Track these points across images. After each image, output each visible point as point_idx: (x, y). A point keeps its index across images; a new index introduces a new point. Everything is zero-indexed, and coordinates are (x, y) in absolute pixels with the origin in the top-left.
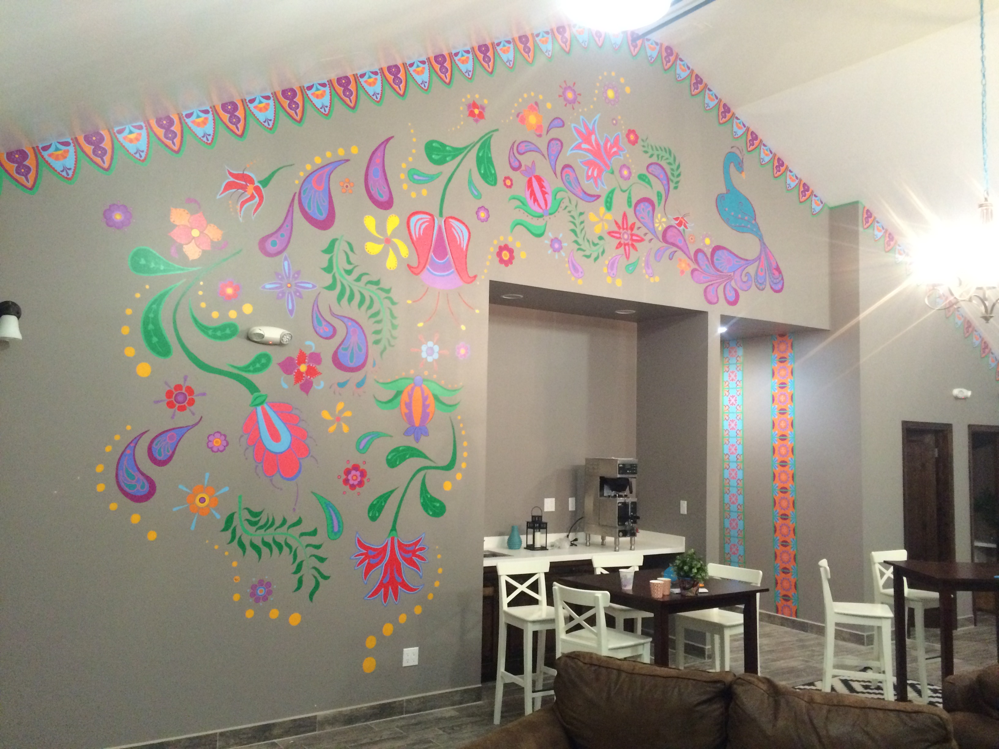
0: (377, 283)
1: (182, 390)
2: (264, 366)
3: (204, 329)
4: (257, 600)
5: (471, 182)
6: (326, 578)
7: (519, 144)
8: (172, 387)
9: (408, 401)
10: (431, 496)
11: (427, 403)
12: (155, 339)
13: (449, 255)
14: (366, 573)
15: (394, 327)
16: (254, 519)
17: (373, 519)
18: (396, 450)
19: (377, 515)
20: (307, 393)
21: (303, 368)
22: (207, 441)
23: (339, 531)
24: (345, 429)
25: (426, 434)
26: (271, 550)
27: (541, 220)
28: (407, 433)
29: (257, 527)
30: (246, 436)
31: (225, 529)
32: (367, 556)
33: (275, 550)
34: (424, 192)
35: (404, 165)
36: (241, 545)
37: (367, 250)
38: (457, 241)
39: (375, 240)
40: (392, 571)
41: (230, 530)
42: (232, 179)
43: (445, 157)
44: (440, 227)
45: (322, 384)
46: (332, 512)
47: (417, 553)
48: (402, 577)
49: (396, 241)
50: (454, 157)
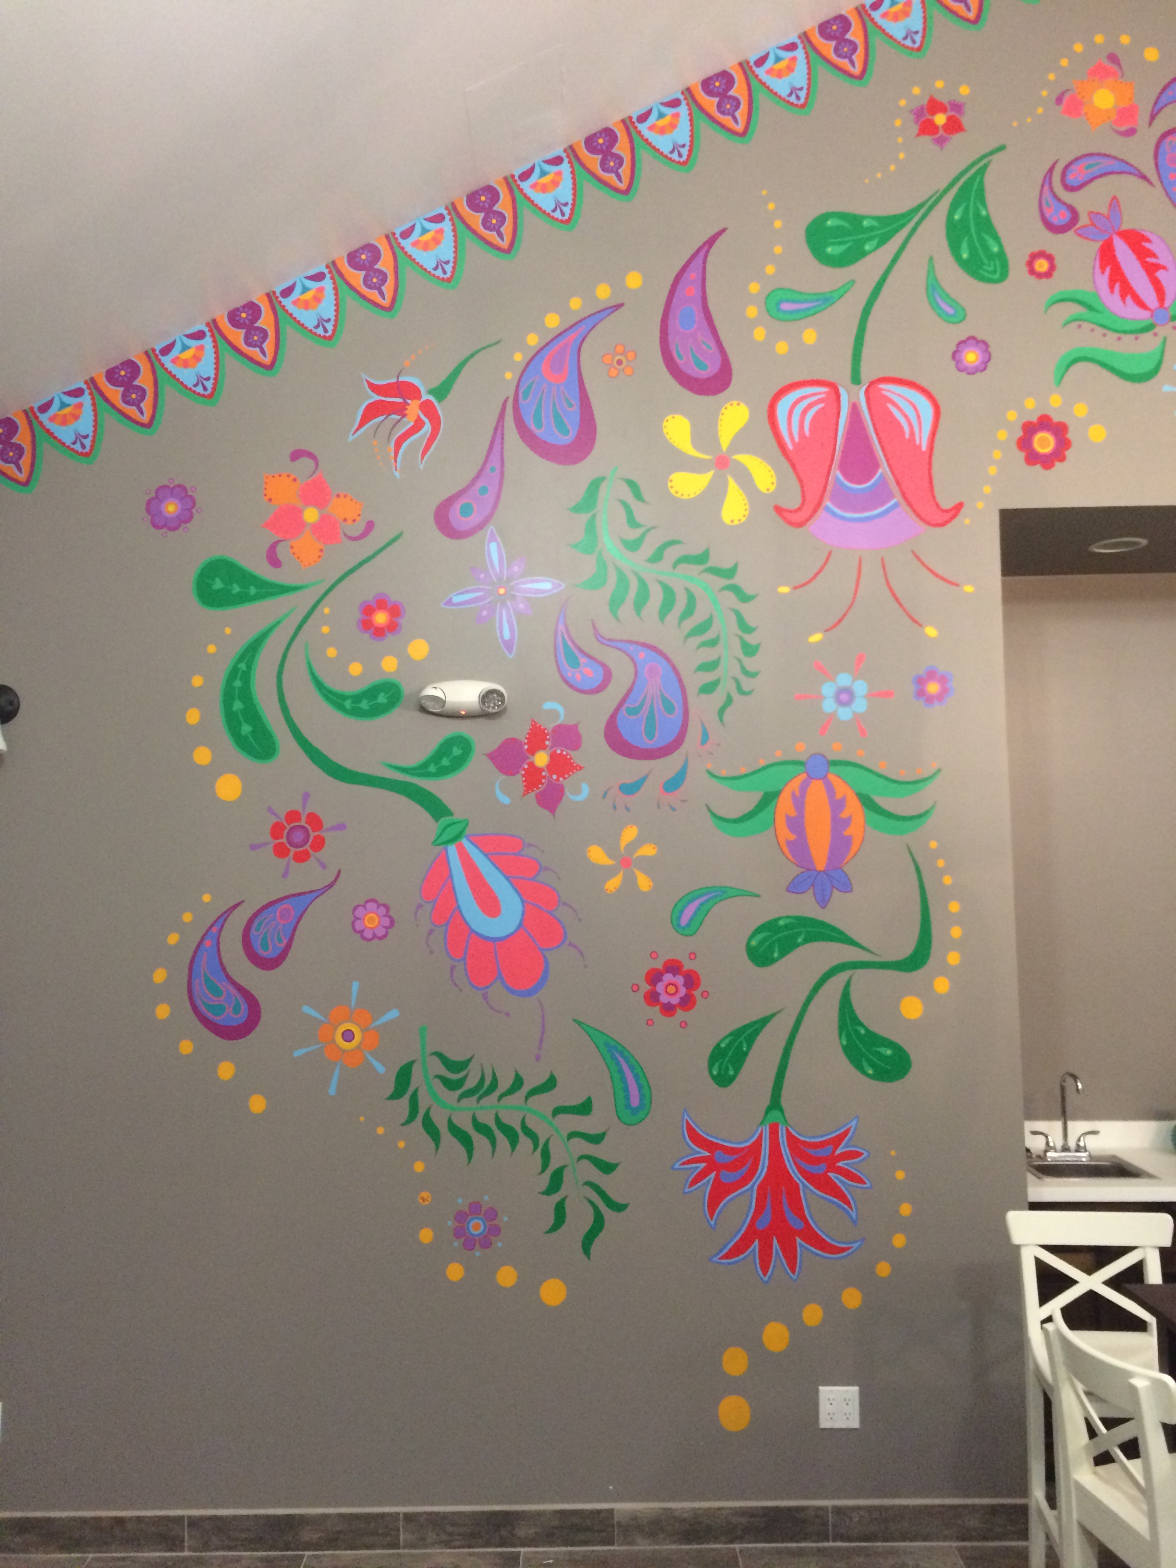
0: (702, 558)
1: (299, 819)
2: (458, 763)
3: (336, 699)
4: (469, 1244)
5: (933, 289)
6: (619, 1208)
7: (1066, 167)
8: (282, 815)
9: (793, 813)
10: (867, 1030)
11: (844, 815)
12: (246, 729)
13: (884, 469)
14: (714, 1202)
15: (750, 650)
16: (454, 1077)
17: (723, 1080)
18: (770, 926)
19: (731, 1073)
20: (553, 811)
21: (541, 759)
22: (353, 919)
23: (642, 1106)
24: (644, 883)
25: (847, 887)
26: (493, 1143)
27: (1147, 337)
28: (794, 887)
29: (460, 1092)
30: (428, 907)
31: (397, 1094)
32: (712, 1165)
33: (502, 1139)
34: (810, 336)
35: (754, 288)
36: (429, 1126)
37: (673, 491)
38: (903, 432)
39: (693, 466)
40: (777, 1203)
41: (407, 1096)
42: (376, 398)
43: (860, 244)
44: (855, 409)
45: (585, 789)
46: (625, 1067)
47: (840, 1164)
48: (803, 1218)
49: (745, 459)
50: (884, 240)
